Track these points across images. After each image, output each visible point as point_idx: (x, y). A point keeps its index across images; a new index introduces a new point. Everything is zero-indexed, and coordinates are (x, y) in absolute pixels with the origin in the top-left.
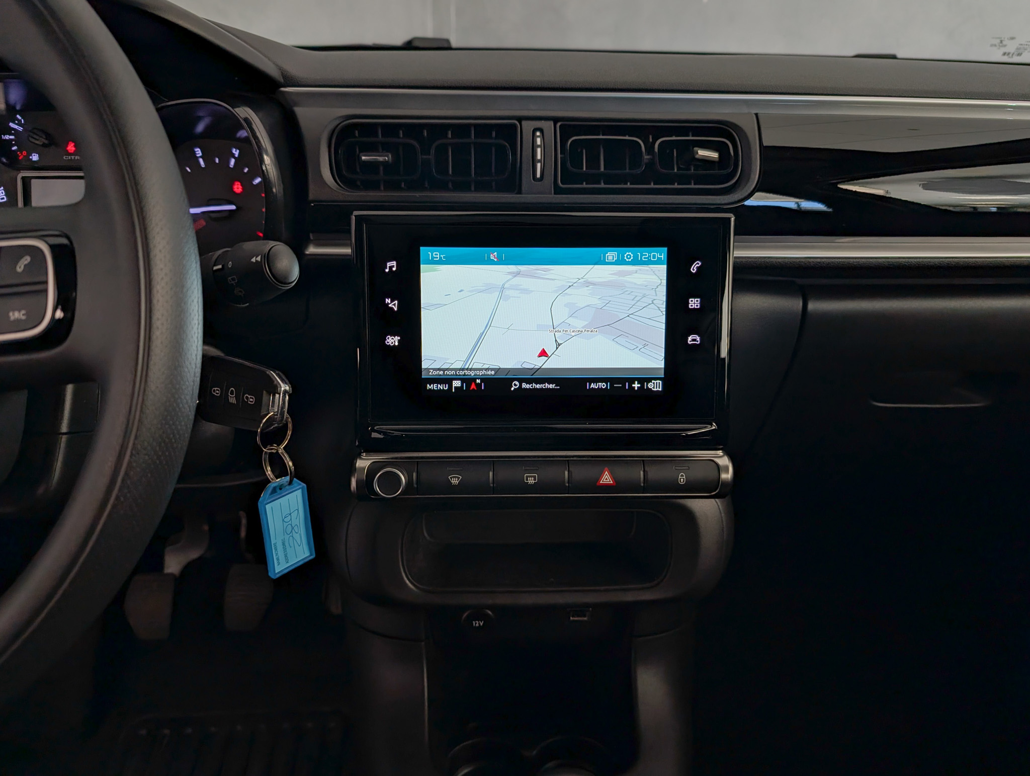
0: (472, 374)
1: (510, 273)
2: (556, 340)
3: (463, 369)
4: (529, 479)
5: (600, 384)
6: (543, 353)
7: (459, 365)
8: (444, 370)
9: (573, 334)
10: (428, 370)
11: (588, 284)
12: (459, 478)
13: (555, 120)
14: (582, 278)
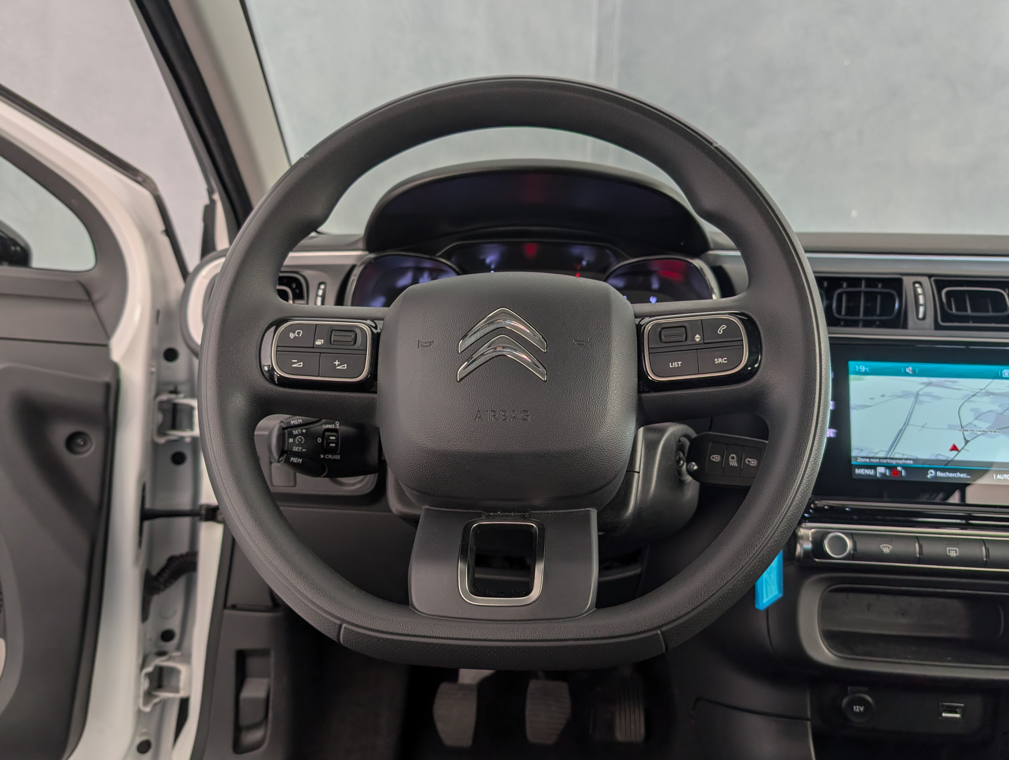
0: (894, 462)
1: (923, 383)
2: (965, 438)
3: (886, 458)
4: (951, 552)
5: (1005, 475)
6: (954, 448)
7: (882, 455)
8: (870, 458)
9: (979, 433)
10: (856, 458)
11: (989, 394)
12: (889, 548)
13: (930, 276)
14: (984, 389)
